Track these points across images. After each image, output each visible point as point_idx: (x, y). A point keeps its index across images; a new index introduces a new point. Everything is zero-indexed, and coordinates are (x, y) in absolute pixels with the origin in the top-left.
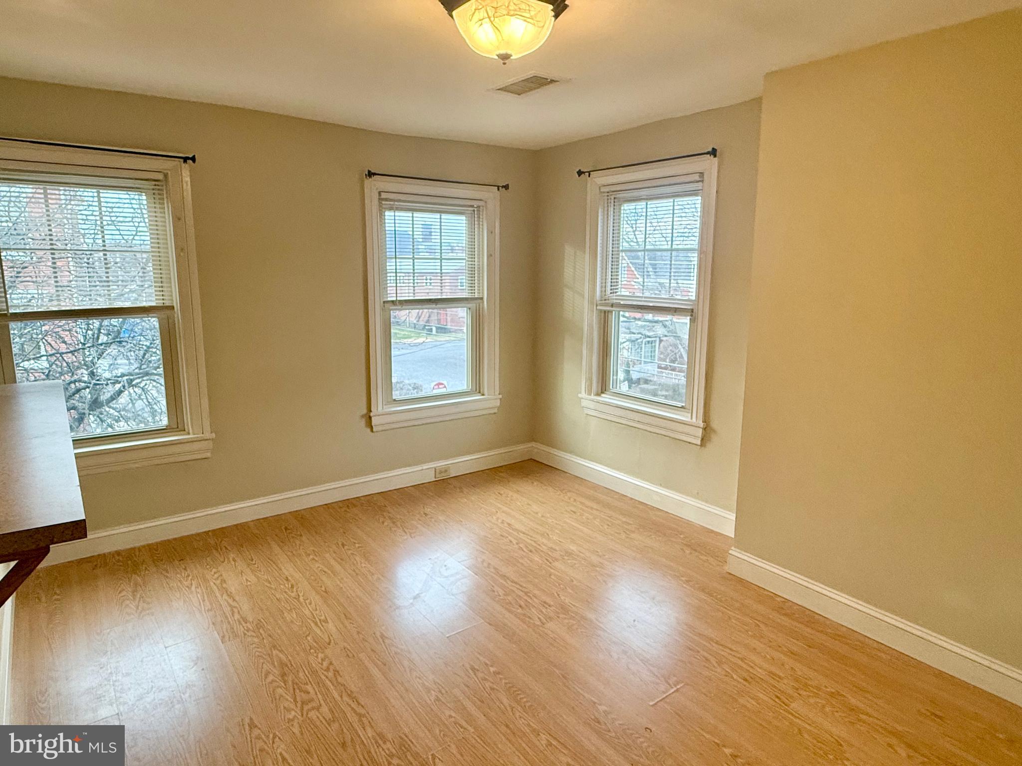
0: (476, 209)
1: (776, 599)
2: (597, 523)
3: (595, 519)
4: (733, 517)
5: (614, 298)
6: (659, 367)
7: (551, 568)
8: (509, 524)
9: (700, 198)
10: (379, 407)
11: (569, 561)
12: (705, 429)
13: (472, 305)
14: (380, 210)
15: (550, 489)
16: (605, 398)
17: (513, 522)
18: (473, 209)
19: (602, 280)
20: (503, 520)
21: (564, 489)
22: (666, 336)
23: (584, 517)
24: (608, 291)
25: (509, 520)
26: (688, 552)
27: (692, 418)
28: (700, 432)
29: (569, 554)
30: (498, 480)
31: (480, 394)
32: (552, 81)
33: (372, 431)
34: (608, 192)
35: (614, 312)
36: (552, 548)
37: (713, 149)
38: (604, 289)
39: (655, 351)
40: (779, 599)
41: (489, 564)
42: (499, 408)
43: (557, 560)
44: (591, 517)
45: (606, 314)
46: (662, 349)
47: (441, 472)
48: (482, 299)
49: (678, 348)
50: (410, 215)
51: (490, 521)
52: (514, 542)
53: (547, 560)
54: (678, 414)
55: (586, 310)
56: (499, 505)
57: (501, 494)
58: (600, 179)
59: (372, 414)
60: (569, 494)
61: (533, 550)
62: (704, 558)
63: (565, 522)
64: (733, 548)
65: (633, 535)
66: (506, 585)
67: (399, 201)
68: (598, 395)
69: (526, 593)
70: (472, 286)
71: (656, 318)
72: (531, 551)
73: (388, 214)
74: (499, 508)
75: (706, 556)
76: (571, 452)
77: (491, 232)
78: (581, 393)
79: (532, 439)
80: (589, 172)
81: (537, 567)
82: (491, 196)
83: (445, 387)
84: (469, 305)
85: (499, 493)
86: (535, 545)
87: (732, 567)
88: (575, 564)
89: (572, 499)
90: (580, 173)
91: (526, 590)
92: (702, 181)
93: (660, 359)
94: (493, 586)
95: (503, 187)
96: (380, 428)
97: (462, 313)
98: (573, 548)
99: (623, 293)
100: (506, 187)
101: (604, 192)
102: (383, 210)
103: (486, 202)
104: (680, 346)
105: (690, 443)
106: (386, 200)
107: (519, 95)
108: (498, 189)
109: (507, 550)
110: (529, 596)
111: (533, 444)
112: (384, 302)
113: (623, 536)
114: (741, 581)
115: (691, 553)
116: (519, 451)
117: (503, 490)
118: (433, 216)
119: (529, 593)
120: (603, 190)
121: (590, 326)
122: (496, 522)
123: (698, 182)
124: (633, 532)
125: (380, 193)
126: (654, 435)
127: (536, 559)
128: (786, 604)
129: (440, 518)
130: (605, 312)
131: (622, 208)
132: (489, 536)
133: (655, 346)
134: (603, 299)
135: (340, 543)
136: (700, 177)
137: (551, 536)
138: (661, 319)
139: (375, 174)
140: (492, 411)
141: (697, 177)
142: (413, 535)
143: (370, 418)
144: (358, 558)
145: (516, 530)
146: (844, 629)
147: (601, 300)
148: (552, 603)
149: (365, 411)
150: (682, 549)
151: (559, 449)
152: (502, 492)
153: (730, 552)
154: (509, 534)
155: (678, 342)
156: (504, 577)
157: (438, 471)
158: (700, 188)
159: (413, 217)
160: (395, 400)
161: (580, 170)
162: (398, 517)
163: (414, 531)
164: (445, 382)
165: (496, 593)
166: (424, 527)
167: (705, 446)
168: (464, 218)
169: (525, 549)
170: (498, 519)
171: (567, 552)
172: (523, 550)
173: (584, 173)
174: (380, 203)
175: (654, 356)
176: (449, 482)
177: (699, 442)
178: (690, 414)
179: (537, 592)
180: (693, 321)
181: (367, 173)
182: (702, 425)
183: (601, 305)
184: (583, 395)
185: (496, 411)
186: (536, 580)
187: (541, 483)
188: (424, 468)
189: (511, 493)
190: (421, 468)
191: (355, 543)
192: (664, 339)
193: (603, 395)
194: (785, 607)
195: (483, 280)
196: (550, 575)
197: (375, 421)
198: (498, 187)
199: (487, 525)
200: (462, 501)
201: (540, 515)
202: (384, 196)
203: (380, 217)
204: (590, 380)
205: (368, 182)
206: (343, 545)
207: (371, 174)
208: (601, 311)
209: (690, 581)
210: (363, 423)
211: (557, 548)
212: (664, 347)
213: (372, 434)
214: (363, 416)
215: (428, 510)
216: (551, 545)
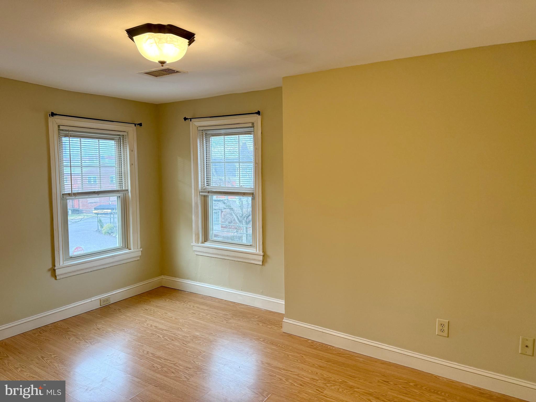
0: (121, 137)
1: (309, 341)
2: (209, 317)
3: (207, 315)
4: (283, 303)
5: (209, 189)
6: (222, 227)
7: (186, 347)
8: (155, 327)
9: (252, 135)
10: (61, 263)
11: (197, 342)
12: (264, 256)
13: (120, 194)
14: (59, 137)
15: (178, 302)
16: (207, 244)
17: (157, 325)
18: (119, 137)
19: (201, 178)
20: (151, 325)
21: (186, 301)
22: (225, 209)
23: (200, 315)
24: (206, 184)
25: (155, 324)
26: (261, 325)
27: (256, 251)
28: (261, 258)
29: (196, 337)
30: (143, 301)
31: (128, 249)
32: (177, 72)
33: (56, 279)
34: (202, 130)
35: (209, 196)
36: (184, 336)
37: (258, 111)
38: (203, 183)
39: (219, 217)
40: (310, 341)
41: (148, 352)
42: (140, 257)
43: (189, 342)
44: (205, 315)
45: (205, 197)
46: (223, 216)
47: (104, 301)
48: (127, 190)
49: (232, 215)
50: (79, 140)
51: (143, 327)
52: (161, 336)
53: (183, 343)
54: (250, 250)
55: (193, 195)
56: (147, 316)
57: (147, 310)
58: (197, 123)
59: (56, 268)
60: (189, 303)
61: (174, 339)
62: (269, 326)
63: (190, 320)
64: (284, 318)
65: (231, 321)
66: (161, 361)
67: (71, 131)
68: (202, 243)
69: (174, 364)
70: (121, 183)
71: (219, 199)
72: (173, 340)
73: (65, 139)
74: (148, 318)
75: (270, 325)
76: (188, 278)
77: (131, 151)
78: (192, 243)
79: (162, 273)
80: (191, 119)
81: (178, 348)
82: (131, 129)
83: (83, 250)
84: (119, 195)
85: (145, 309)
86: (174, 336)
87: (285, 329)
88: (200, 342)
89: (192, 306)
90: (185, 119)
91: (174, 363)
92: (253, 127)
93: (222, 222)
94: (153, 364)
95: (138, 124)
96: (62, 277)
97: (114, 200)
98: (197, 334)
99: (214, 185)
100: (140, 125)
101: (200, 130)
102: (61, 137)
103: (128, 133)
104: (233, 214)
105: (256, 264)
106: (63, 130)
107: (156, 76)
108: (135, 126)
109: (157, 342)
110: (177, 366)
111: (163, 277)
112: (63, 194)
113: (225, 322)
114: (290, 335)
115: (263, 325)
116: (154, 282)
117: (147, 307)
118: (95, 141)
119: (176, 364)
120: (199, 129)
121: (196, 204)
122: (147, 326)
123: (251, 127)
124: (230, 319)
125: (59, 126)
126: (237, 262)
127: (177, 344)
128: (314, 343)
129: (110, 330)
130: (204, 196)
131: (211, 139)
132: (145, 335)
133: (219, 215)
134: (203, 189)
135: (40, 357)
136: (252, 125)
137: (183, 329)
138: (221, 199)
139: (56, 115)
140: (136, 259)
141: (250, 125)
142: (92, 343)
143: (54, 270)
144: (56, 365)
145: (160, 329)
146: (342, 350)
147: (202, 190)
148: (191, 367)
149: (50, 266)
150: (258, 324)
151: (180, 278)
152: (147, 308)
153: (284, 320)
154: (156, 332)
155: (232, 212)
156: (159, 357)
157: (102, 302)
158: (253, 130)
159: (80, 141)
160: (71, 257)
161: (185, 117)
162: (80, 333)
163: (93, 340)
164: (83, 247)
165: (156, 368)
166: (99, 337)
167: (264, 265)
168: (113, 142)
169: (169, 340)
170: (148, 324)
171: (194, 337)
172: (167, 340)
173: (187, 119)
174: (59, 132)
175: (219, 220)
176: (110, 307)
177: (261, 263)
178: (255, 249)
179: (181, 362)
180: (253, 199)
181: (50, 114)
182: (262, 254)
183: (202, 192)
184: (194, 244)
185: (139, 258)
186: (179, 356)
187: (171, 299)
188: (93, 300)
189: (152, 307)
190: (90, 300)
191: (51, 355)
192: (224, 210)
193: (206, 243)
194: (313, 345)
195: (127, 179)
196: (187, 351)
197: (58, 272)
198: (135, 125)
199: (142, 329)
200: (122, 317)
201: (174, 318)
202: (61, 128)
203: (59, 141)
204: (197, 235)
205: (51, 119)
206: (43, 357)
207: (53, 114)
208: (202, 195)
209: (265, 340)
210: (49, 274)
211: (188, 336)
212: (224, 215)
213: (56, 281)
214: (49, 270)
215: (99, 326)
216: (184, 334)
